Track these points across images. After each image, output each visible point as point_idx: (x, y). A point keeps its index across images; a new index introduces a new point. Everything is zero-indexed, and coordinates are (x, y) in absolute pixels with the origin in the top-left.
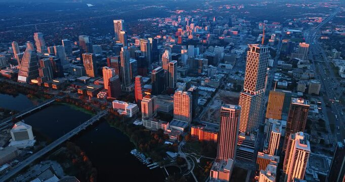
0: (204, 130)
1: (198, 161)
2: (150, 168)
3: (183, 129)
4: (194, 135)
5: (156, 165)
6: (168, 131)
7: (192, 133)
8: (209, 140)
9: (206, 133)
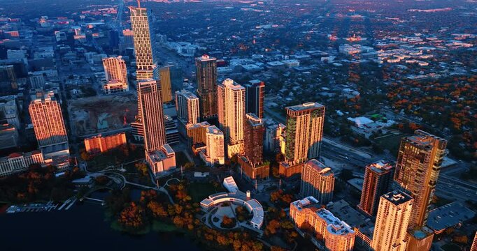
0: (105, 136)
1: (123, 170)
2: (67, 208)
3: (68, 151)
4: (91, 150)
5: (70, 202)
6: (47, 161)
7: (88, 147)
8: (115, 146)
9: (109, 138)
